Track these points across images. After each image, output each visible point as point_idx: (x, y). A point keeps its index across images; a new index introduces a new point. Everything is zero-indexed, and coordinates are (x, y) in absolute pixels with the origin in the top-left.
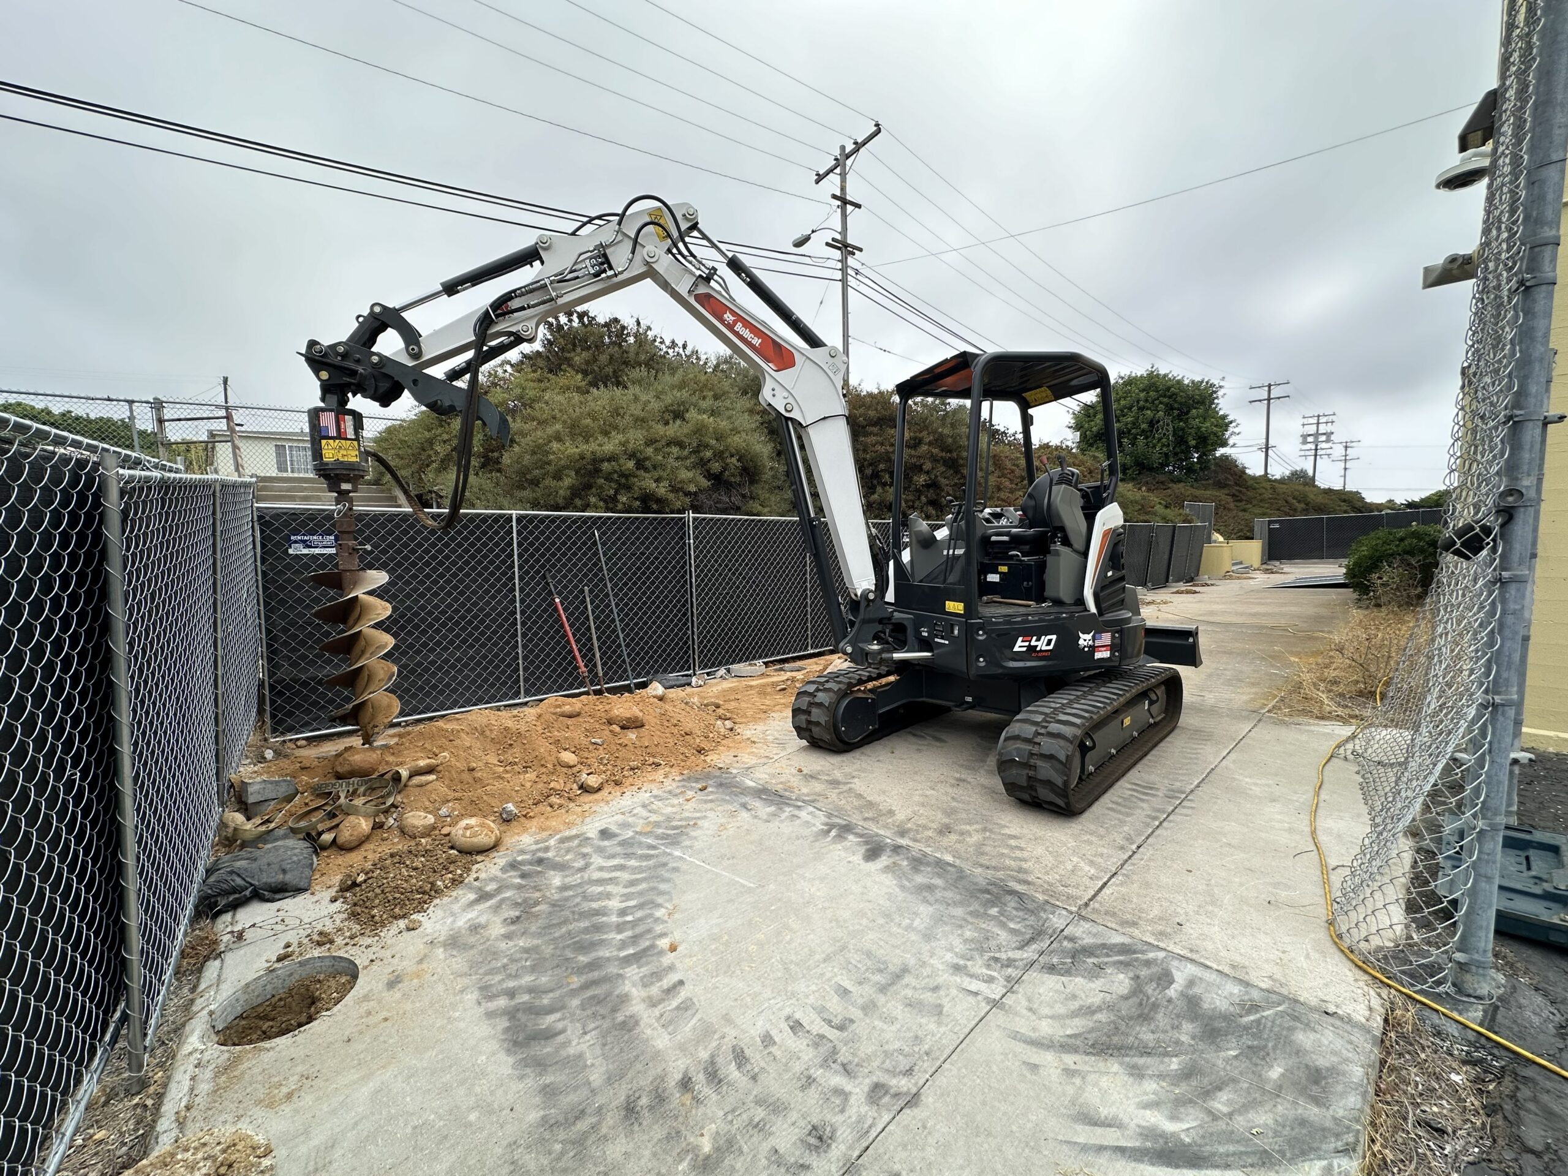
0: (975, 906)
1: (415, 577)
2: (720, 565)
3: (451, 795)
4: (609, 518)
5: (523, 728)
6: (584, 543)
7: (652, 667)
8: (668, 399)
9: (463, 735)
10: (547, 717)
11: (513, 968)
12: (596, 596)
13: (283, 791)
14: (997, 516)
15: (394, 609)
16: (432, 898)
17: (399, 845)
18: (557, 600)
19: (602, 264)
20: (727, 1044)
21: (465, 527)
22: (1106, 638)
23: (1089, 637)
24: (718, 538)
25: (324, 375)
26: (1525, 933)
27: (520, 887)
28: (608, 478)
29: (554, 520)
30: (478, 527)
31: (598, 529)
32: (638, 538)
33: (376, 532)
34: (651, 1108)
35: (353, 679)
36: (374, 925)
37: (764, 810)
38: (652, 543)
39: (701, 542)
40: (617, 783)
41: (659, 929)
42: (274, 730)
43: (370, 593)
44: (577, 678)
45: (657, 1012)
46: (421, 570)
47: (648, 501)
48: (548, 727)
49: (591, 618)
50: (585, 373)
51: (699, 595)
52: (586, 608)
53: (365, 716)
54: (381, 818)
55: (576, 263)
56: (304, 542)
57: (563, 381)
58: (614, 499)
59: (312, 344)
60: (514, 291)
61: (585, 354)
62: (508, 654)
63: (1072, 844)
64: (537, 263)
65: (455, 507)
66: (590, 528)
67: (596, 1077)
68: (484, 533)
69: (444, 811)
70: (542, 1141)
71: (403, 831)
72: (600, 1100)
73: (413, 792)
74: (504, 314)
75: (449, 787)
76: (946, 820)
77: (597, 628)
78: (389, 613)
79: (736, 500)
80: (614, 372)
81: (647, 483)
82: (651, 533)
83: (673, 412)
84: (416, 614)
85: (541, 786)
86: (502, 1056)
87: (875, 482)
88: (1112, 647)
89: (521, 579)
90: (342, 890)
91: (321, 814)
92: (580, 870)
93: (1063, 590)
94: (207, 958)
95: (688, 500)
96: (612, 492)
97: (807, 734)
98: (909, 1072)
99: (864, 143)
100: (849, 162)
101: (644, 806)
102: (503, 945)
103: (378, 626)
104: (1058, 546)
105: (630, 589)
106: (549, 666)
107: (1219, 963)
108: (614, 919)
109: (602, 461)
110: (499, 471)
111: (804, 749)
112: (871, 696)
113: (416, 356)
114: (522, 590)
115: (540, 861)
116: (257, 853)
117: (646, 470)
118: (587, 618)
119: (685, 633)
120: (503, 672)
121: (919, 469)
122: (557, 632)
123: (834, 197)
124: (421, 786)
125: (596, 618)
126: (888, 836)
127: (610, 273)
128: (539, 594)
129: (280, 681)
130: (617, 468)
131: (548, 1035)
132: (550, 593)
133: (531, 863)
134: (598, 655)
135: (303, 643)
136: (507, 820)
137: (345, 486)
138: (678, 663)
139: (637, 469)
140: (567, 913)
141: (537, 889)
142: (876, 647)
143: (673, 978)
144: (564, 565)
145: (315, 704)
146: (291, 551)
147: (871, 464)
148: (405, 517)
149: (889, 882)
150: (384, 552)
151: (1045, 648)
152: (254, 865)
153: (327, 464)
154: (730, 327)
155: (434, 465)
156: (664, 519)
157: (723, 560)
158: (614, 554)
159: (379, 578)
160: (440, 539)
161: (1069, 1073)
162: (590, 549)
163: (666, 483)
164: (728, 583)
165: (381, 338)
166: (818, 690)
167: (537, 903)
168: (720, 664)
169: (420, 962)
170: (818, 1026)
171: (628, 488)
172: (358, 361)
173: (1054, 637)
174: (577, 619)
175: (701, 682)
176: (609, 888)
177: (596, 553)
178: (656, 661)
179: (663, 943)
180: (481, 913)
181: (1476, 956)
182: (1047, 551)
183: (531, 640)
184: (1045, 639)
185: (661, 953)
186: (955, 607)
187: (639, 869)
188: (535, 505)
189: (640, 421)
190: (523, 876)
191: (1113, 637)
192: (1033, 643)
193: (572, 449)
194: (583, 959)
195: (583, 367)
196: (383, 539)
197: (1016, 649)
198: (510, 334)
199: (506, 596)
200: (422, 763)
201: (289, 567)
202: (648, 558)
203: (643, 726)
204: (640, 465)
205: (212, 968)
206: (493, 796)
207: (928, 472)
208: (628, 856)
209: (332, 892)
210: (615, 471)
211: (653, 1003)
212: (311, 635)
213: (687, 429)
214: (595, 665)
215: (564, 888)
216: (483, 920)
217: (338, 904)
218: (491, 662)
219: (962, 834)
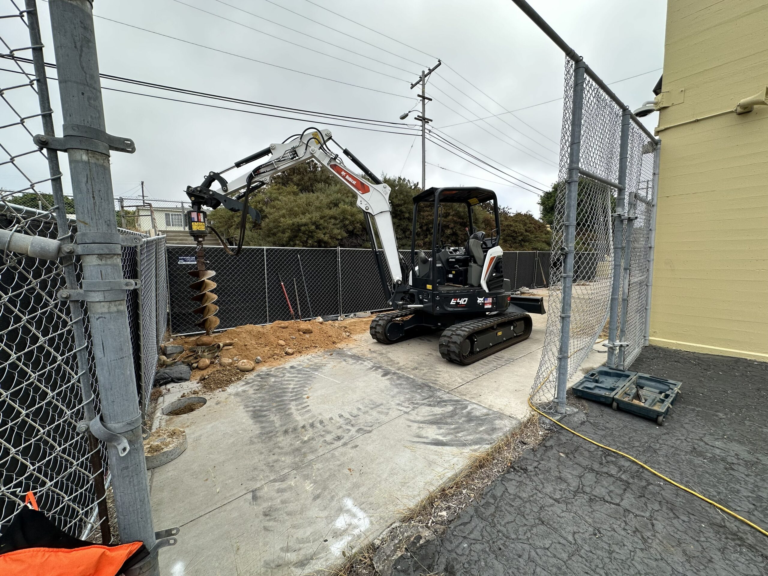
0: (414, 389)
1: (225, 273)
2: (352, 270)
3: (238, 353)
4: (304, 250)
5: (265, 331)
6: (294, 260)
7: (322, 312)
8: (332, 198)
9: (243, 333)
10: (275, 328)
11: (256, 401)
12: (299, 282)
13: (179, 350)
14: (455, 251)
15: (218, 286)
16: (230, 383)
17: (218, 368)
18: (282, 284)
19: (294, 154)
20: (319, 419)
21: (245, 253)
22: (490, 300)
23: (482, 299)
24: (351, 258)
25: (193, 199)
26: (594, 399)
27: (260, 381)
28: (304, 233)
29: (281, 250)
30: (250, 253)
31: (300, 254)
32: (316, 258)
33: (211, 256)
34: (292, 431)
35: (203, 311)
36: (212, 390)
37: (351, 361)
38: (322, 260)
39: (344, 260)
40: (300, 352)
41: (304, 393)
42: (173, 332)
43: (209, 279)
44: (290, 316)
45: (299, 412)
46: (228, 271)
47: (320, 243)
48: (275, 331)
49: (296, 291)
50: (298, 185)
51: (343, 282)
52: (294, 287)
53: (207, 325)
54: (213, 360)
55: (284, 154)
56: (184, 259)
57: (288, 189)
58: (306, 242)
59: (189, 187)
60: (261, 166)
61: (299, 177)
62: (262, 305)
63: (459, 373)
64: (270, 154)
65: (240, 246)
66: (296, 254)
67: (277, 425)
68: (253, 256)
69: (235, 359)
70: (259, 437)
71: (221, 365)
72: (277, 430)
73: (224, 352)
74: (257, 175)
75: (237, 351)
76: (417, 366)
77: (299, 295)
78: (216, 286)
79: (360, 241)
80: (311, 184)
81: (320, 235)
82: (322, 256)
83: (334, 203)
84: (226, 288)
85: (271, 352)
86: (250, 420)
87: (428, 233)
88: (492, 304)
89: (268, 275)
90: (200, 380)
91: (192, 358)
92: (281, 377)
93: (473, 282)
94: (159, 397)
95: (337, 242)
96: (305, 239)
97: (375, 337)
98: (372, 426)
99: (433, 70)
100: (426, 78)
101: (308, 359)
102: (253, 396)
103: (212, 291)
104: (472, 264)
105: (313, 279)
106: (279, 311)
107: (485, 404)
108: (290, 390)
109: (302, 226)
110: (260, 229)
111: (375, 343)
112: (401, 322)
113: (226, 191)
114: (268, 279)
115: (268, 375)
116: (172, 368)
117: (320, 230)
118: (295, 291)
119: (337, 298)
120: (260, 312)
121: (447, 227)
122: (282, 297)
123: (419, 96)
124: (227, 350)
125: (299, 291)
126: (393, 370)
127: (297, 158)
128: (275, 281)
129: (175, 313)
130: (307, 229)
131: (265, 416)
132: (279, 281)
133: (264, 375)
134: (299, 307)
135: (183, 299)
136: (258, 362)
137: (200, 239)
138: (333, 311)
139: (317, 229)
140: (275, 388)
141: (265, 382)
142: (401, 303)
143: (306, 404)
144: (285, 269)
145: (188, 322)
146: (179, 263)
147: (426, 225)
148: (222, 250)
149: (388, 382)
150: (214, 263)
151: (463, 303)
152: (171, 371)
153: (194, 231)
154: (344, 177)
155: (234, 227)
156: (328, 250)
157: (353, 268)
158: (306, 265)
159: (212, 273)
160: (235, 258)
161: (419, 428)
162: (296, 263)
163: (328, 235)
164: (355, 278)
165: (213, 184)
166: (380, 320)
167: (265, 385)
168: (352, 312)
169: (226, 399)
170: (348, 416)
171: (312, 237)
172: (205, 193)
173: (467, 299)
174: (291, 291)
175: (342, 319)
176: (290, 382)
177: (299, 264)
178: (324, 310)
179: (305, 396)
180: (246, 388)
181: (560, 400)
182: (467, 265)
183: (271, 300)
184: (463, 300)
185: (304, 399)
186: (429, 287)
187: (302, 378)
188: (274, 244)
189: (319, 208)
190: (261, 378)
191: (493, 299)
192: (458, 301)
193: (289, 221)
194: (278, 399)
195: (297, 182)
196: (213, 258)
197: (451, 303)
198: (260, 181)
199: (261, 282)
200: (228, 342)
201: (178, 269)
202: (320, 267)
203: (312, 332)
204: (318, 227)
205: (161, 399)
206: (253, 354)
207: (452, 228)
208: (299, 374)
209: (197, 381)
210: (307, 230)
211: (298, 410)
212: (186, 296)
213: (339, 210)
214: (298, 311)
215: (275, 382)
216: (247, 389)
217: (199, 384)
218: (255, 308)
219: (421, 370)
